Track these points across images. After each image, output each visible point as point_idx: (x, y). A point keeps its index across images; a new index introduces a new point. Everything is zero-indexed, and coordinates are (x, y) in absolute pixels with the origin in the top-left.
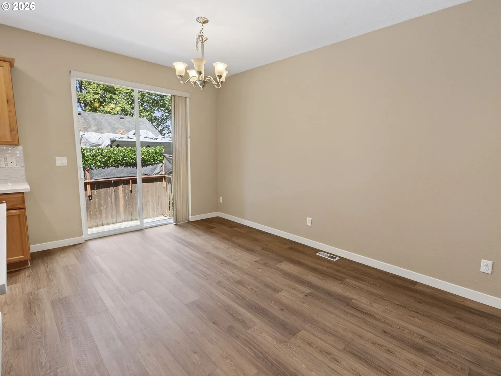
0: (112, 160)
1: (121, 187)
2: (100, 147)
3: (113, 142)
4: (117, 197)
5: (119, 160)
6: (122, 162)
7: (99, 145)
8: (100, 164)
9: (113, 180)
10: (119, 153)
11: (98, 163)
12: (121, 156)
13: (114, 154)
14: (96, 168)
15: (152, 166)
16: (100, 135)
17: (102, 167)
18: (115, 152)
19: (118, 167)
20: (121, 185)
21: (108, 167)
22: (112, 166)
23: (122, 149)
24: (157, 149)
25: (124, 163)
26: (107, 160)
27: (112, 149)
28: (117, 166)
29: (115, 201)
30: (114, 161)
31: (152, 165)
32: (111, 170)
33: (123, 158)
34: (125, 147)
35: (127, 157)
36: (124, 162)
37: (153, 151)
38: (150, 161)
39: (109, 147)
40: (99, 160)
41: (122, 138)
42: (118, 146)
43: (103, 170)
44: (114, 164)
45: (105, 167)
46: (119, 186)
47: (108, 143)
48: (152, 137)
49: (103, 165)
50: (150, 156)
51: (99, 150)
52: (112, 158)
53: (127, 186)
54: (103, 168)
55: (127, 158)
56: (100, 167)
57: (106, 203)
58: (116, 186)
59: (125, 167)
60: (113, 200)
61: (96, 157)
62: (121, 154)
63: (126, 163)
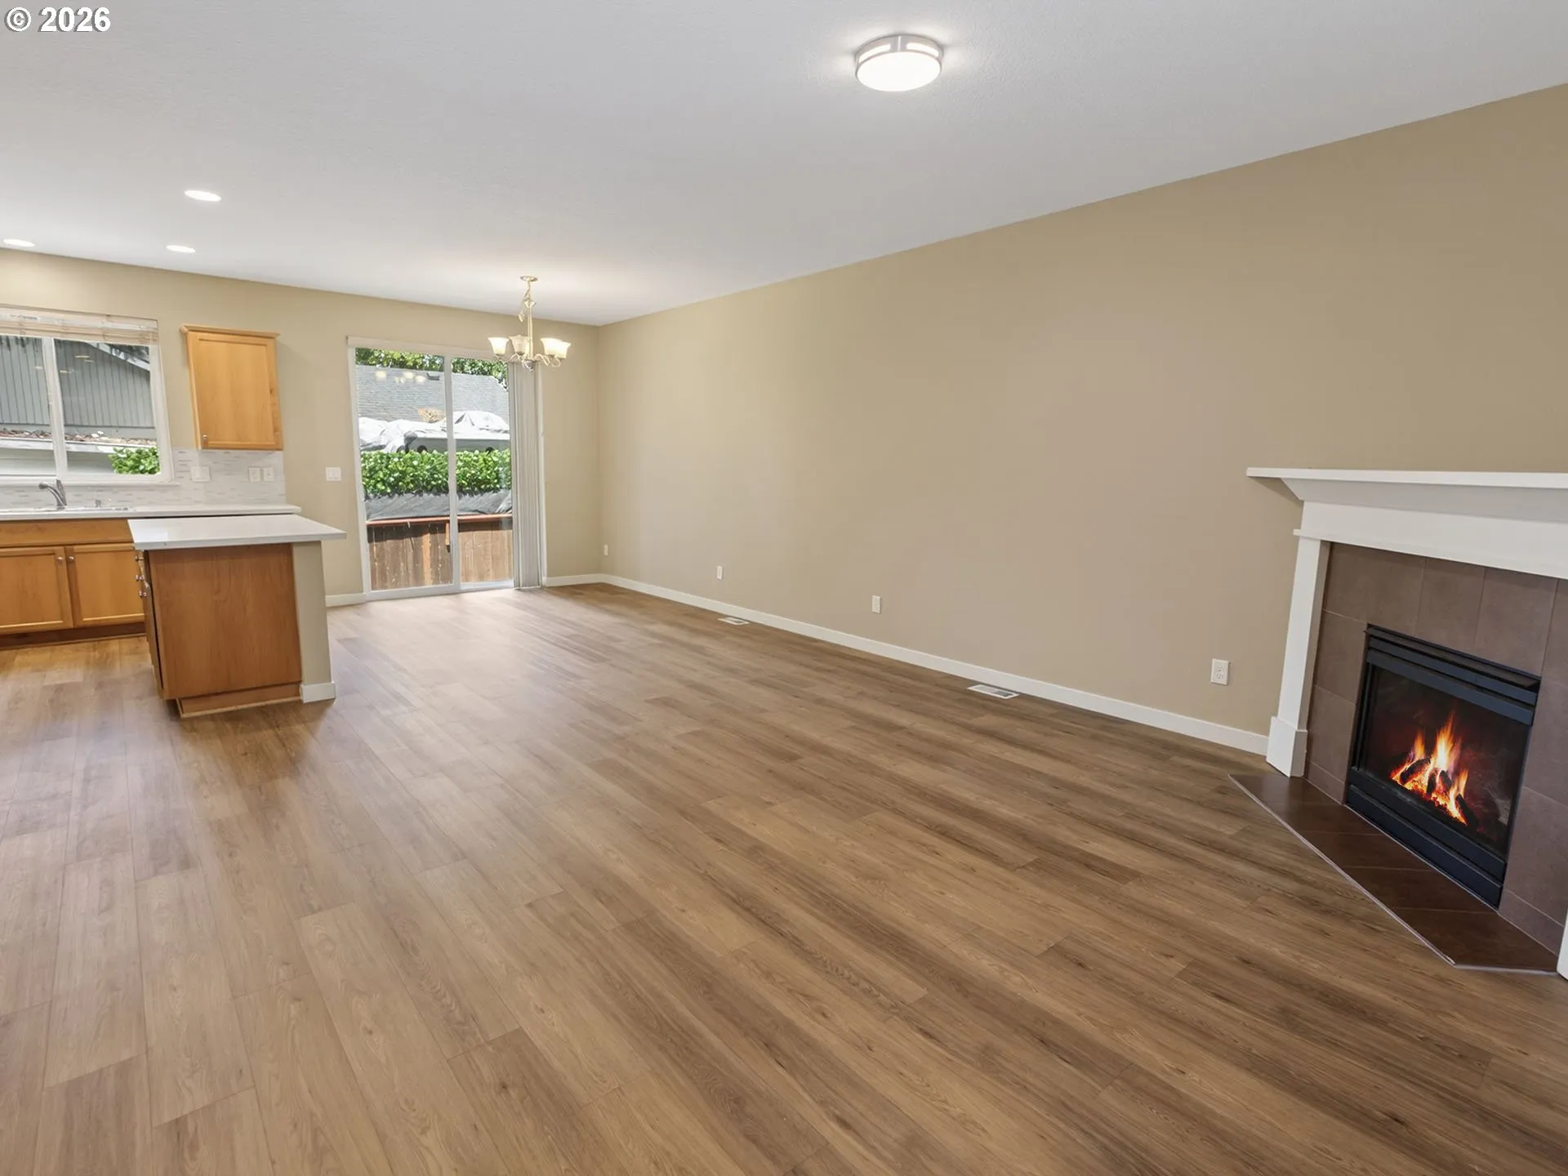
0: (408, 479)
1: (427, 539)
2: (384, 451)
3: (410, 440)
4: (417, 558)
5: (423, 481)
6: (428, 483)
7: (381, 447)
8: (383, 488)
9: (411, 523)
10: (421, 463)
11: (379, 486)
12: (427, 470)
13: (414, 467)
14: (376, 496)
15: (494, 492)
16: (384, 424)
17: (388, 494)
18: (415, 463)
19: (421, 495)
20: (426, 533)
21: (400, 494)
22: (409, 491)
23: (430, 455)
24: (504, 456)
25: (433, 486)
26: (398, 480)
27: (408, 455)
28: (420, 493)
29: (415, 567)
30: (412, 482)
31: (496, 490)
32: (407, 500)
33: (432, 475)
34: (435, 452)
35: (440, 473)
36: (433, 483)
37: (495, 459)
38: (489, 483)
39: (403, 452)
40: (382, 480)
41: (430, 431)
42: (420, 450)
43: (390, 501)
44: (412, 489)
45: (394, 495)
46: (422, 535)
47: (401, 442)
48: (498, 428)
49: (389, 491)
50: (489, 472)
51: (381, 458)
52: (409, 474)
53: (438, 535)
54: (390, 497)
55: (441, 477)
56: (383, 493)
57: (396, 569)
58: (416, 536)
59: (435, 494)
60: (410, 566)
61: (377, 472)
62: (428, 467)
63: (438, 486)
